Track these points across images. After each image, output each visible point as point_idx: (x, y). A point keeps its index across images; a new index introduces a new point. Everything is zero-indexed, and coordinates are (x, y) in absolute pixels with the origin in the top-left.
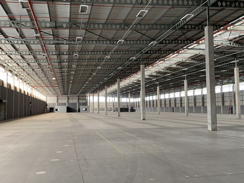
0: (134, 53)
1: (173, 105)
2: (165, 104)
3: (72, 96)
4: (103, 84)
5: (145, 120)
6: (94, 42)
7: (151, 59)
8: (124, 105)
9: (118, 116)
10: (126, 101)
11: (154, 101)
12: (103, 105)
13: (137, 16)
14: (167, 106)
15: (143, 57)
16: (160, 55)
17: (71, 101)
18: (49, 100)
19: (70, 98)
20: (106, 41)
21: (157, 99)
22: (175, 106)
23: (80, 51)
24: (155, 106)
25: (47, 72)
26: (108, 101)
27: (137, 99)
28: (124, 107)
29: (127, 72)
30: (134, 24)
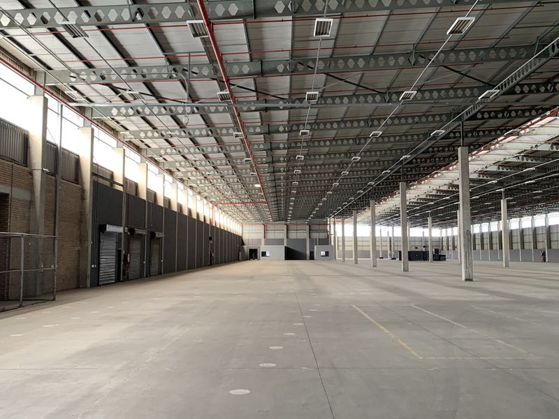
0: (441, 120)
1: (542, 245)
2: (523, 243)
3: (297, 224)
4: (365, 195)
5: (471, 280)
6: (346, 100)
7: (484, 131)
8: (417, 244)
9: (404, 271)
10: (422, 236)
11: (494, 236)
12: (365, 244)
13: (448, 33)
14: (527, 246)
15: (465, 127)
16: (508, 122)
17: (293, 235)
18: (247, 232)
19: (291, 227)
20: (374, 96)
21: (501, 229)
22: (549, 247)
23: (313, 121)
24: (496, 247)
25: (244, 171)
26: (377, 234)
27: (449, 230)
28: (416, 248)
29: (423, 165)
30: (441, 51)
